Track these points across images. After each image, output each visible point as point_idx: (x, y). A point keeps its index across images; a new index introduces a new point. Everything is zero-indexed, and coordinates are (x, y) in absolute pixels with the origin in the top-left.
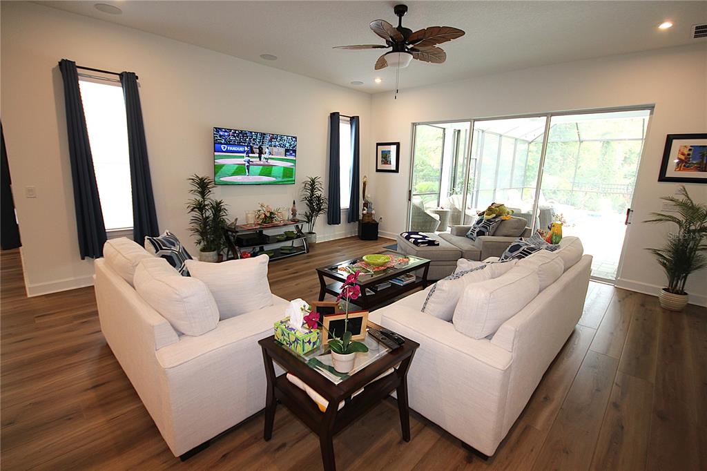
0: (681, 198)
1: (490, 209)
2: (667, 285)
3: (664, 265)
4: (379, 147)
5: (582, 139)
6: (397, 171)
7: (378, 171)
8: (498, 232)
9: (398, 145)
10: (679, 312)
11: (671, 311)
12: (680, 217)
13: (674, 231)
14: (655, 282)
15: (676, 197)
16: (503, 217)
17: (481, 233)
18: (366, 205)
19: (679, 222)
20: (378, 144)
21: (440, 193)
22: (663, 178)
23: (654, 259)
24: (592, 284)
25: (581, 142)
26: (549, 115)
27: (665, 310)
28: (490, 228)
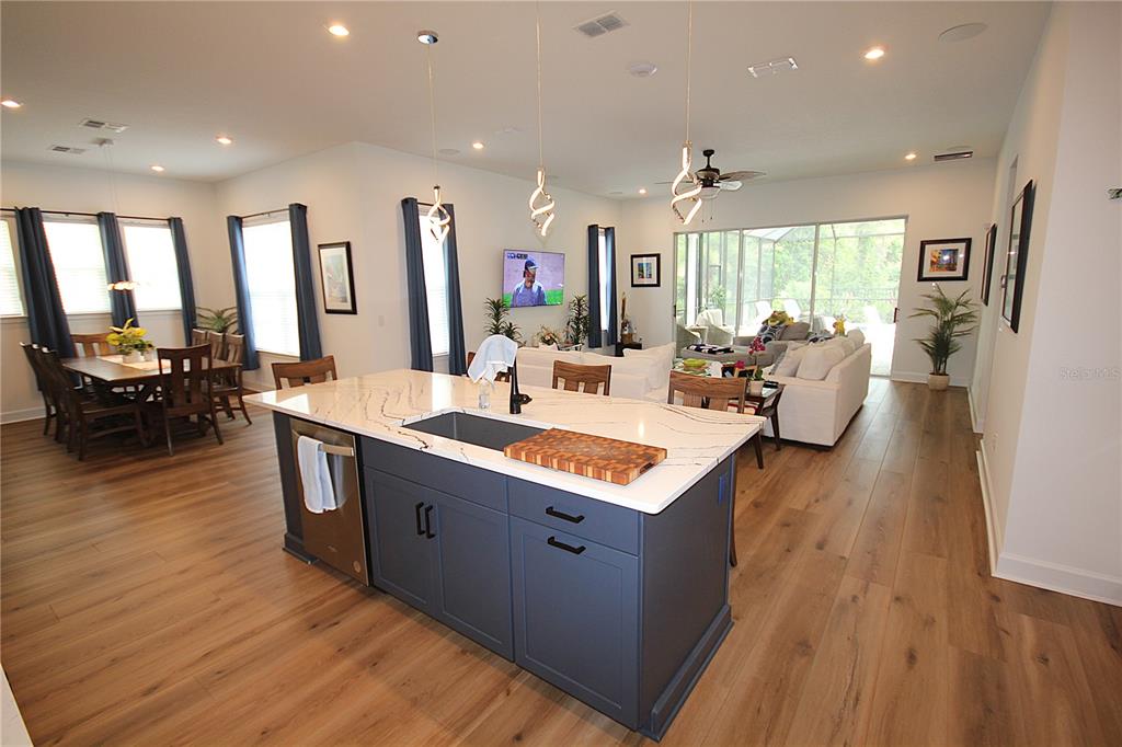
0: (937, 295)
1: (773, 316)
2: (932, 369)
3: (928, 352)
4: (634, 259)
5: (837, 235)
6: (658, 285)
7: (633, 285)
8: (785, 336)
9: (658, 256)
10: (944, 391)
11: (938, 391)
12: (936, 310)
13: (932, 323)
14: (922, 370)
15: (932, 294)
16: (787, 323)
17: (767, 340)
18: (624, 325)
19: (936, 315)
20: (633, 257)
21: (686, 311)
22: (920, 279)
23: (920, 348)
24: (871, 380)
25: (836, 239)
26: (818, 224)
27: (932, 391)
28: (777, 334)
